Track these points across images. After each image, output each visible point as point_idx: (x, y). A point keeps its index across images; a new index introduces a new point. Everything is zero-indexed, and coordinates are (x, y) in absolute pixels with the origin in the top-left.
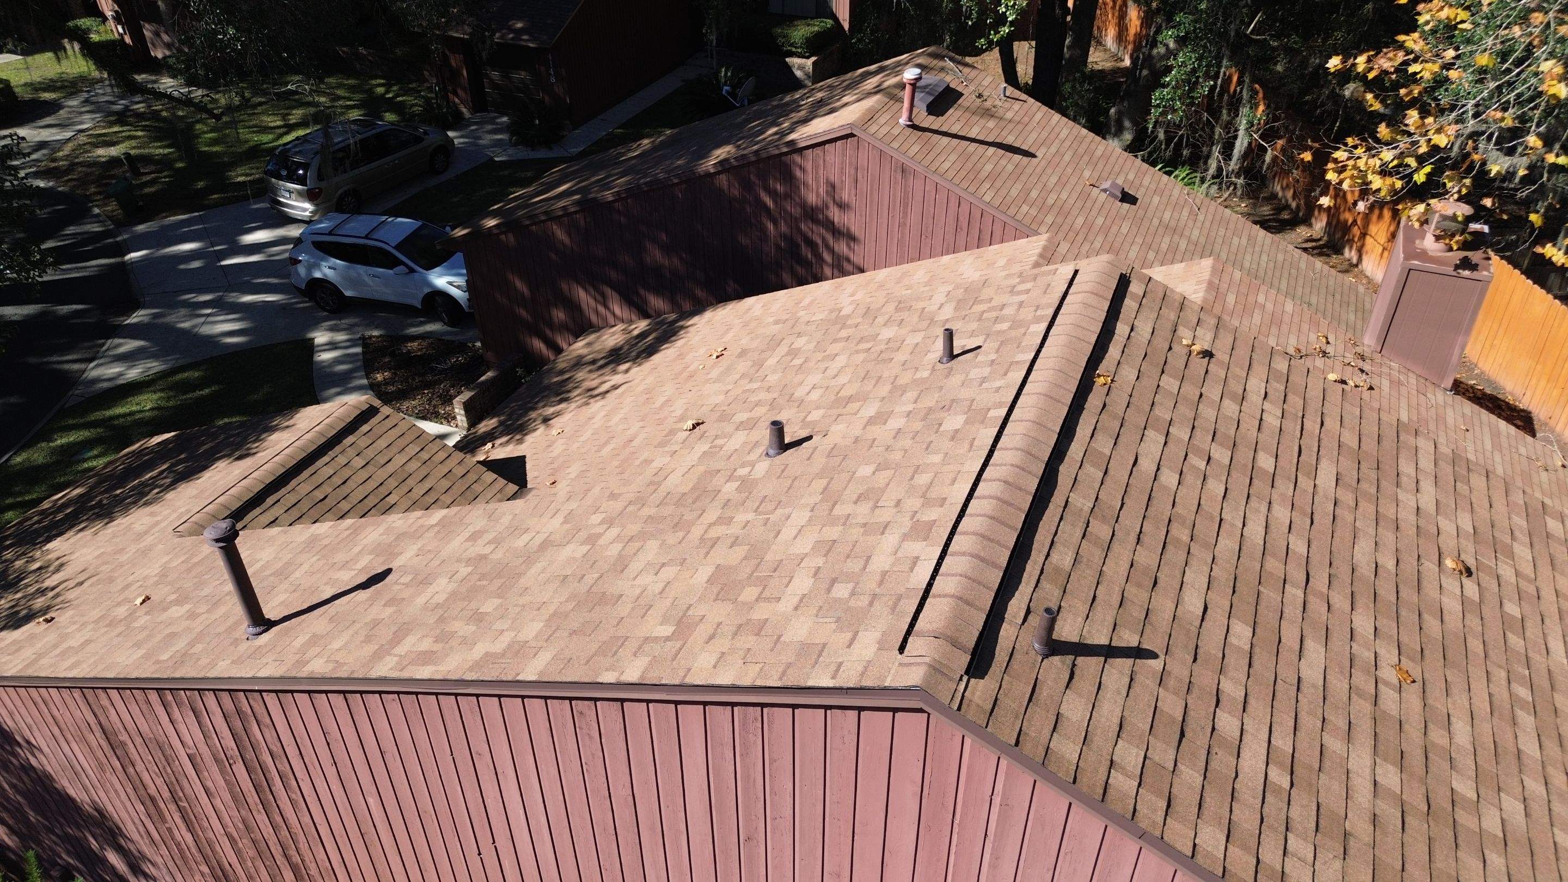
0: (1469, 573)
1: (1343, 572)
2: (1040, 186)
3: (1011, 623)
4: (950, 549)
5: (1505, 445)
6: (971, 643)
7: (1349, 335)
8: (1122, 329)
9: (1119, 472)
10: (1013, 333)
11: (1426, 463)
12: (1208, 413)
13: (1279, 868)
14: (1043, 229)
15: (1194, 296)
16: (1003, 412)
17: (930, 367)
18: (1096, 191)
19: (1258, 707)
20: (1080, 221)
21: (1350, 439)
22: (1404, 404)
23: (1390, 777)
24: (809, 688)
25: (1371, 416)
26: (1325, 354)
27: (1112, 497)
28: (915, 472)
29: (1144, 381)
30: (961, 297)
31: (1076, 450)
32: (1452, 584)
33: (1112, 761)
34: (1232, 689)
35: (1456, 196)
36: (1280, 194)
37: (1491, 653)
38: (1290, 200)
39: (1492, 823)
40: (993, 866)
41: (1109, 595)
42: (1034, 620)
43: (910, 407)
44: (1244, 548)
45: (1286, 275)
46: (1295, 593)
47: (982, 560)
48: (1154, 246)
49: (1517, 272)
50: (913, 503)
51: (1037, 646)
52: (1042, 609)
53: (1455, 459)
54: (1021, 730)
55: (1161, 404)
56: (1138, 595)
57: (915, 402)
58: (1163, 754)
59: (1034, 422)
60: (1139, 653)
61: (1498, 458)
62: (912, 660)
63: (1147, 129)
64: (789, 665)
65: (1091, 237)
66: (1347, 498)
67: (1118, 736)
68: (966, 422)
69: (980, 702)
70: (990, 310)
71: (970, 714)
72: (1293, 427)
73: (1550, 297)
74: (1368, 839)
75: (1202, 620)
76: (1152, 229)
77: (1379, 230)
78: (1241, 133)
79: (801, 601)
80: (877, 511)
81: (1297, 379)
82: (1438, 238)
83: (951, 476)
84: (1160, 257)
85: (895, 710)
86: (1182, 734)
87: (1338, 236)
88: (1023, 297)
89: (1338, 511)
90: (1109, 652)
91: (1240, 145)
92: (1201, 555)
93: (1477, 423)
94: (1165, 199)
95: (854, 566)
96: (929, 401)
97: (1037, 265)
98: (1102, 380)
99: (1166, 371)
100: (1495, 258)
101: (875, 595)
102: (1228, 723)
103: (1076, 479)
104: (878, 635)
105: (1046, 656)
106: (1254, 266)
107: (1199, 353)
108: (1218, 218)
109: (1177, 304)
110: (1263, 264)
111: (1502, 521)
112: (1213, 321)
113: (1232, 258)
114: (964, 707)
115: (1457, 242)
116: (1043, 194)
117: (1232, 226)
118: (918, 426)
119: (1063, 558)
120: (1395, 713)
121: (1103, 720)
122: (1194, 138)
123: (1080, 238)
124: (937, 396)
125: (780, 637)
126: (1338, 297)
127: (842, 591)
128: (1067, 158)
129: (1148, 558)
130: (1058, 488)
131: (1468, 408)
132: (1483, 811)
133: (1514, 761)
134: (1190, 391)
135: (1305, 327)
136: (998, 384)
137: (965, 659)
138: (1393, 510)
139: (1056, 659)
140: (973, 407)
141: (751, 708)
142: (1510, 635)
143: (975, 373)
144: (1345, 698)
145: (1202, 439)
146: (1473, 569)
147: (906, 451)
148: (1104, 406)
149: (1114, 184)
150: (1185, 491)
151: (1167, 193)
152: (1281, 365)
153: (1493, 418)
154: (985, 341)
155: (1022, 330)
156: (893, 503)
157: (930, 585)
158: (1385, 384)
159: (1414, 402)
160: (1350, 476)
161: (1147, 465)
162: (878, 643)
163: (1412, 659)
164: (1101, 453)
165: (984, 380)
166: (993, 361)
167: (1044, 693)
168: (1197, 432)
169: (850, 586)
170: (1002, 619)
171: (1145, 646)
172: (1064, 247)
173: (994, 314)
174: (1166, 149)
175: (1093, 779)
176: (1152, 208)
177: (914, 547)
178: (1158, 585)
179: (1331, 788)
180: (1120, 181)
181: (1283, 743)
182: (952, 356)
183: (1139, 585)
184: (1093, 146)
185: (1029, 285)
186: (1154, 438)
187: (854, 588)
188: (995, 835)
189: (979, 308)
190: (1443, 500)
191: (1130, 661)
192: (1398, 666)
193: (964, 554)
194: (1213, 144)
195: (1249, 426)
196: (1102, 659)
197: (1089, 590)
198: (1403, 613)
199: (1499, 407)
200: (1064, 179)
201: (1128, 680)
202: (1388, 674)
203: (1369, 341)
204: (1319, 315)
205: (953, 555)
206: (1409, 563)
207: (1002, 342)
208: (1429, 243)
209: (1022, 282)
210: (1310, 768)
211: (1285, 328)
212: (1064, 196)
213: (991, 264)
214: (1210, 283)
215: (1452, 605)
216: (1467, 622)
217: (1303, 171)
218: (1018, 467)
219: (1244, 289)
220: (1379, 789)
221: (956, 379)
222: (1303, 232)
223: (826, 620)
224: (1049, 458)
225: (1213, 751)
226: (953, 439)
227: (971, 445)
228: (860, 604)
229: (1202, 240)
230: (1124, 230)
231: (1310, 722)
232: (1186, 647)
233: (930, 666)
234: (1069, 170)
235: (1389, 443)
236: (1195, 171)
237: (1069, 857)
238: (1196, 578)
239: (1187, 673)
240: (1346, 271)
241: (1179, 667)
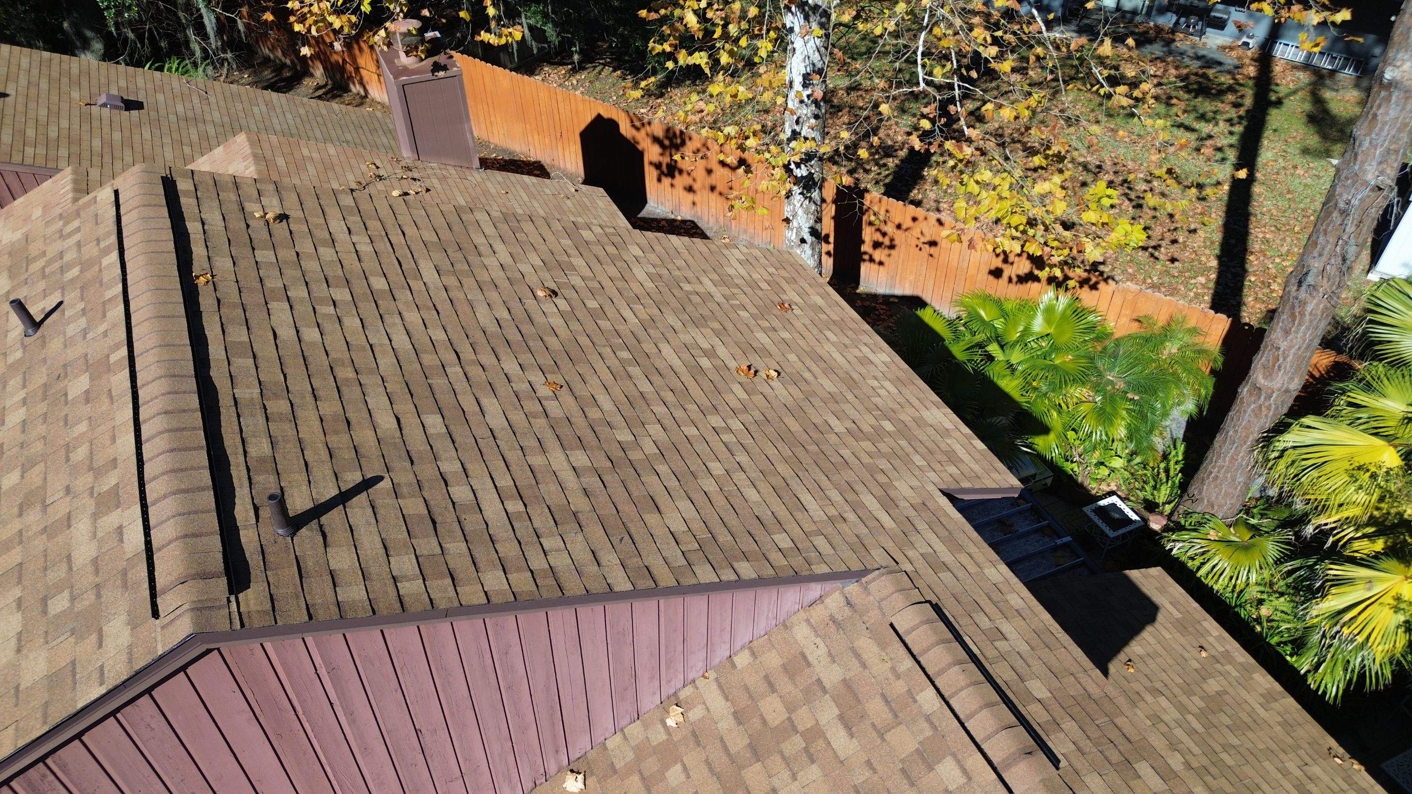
0: (555, 293)
1: (478, 336)
2: (31, 123)
3: (246, 528)
4: (149, 500)
5: (535, 193)
6: (221, 566)
7: (390, 155)
8: (193, 227)
9: (266, 351)
10: (88, 275)
11: (489, 230)
12: (311, 265)
13: (547, 566)
14: (62, 164)
15: (247, 172)
16: (124, 351)
17: (18, 345)
18: (95, 109)
19: (476, 468)
20: (97, 143)
21: (430, 237)
22: (457, 193)
23: (580, 459)
24: (83, 709)
25: (435, 212)
26: (380, 178)
27: (271, 374)
28: (68, 452)
29: (242, 264)
30: (9, 264)
31: (215, 351)
32: (549, 307)
33: (394, 577)
34: (451, 467)
35: (401, 15)
36: (272, 56)
37: (595, 340)
38: (283, 59)
39: (650, 448)
40: (352, 722)
41: (317, 454)
42: (265, 513)
43: (22, 394)
44: (400, 358)
45: (314, 124)
46: (454, 371)
47: (186, 491)
48: (184, 141)
49: (477, 60)
50: (84, 481)
51: (280, 531)
52: (266, 500)
53: (506, 218)
54: (307, 605)
55: (268, 277)
56: (340, 441)
57: (24, 386)
58: (428, 545)
59: (160, 346)
60: (367, 484)
61: (536, 205)
62: (172, 616)
63: (111, 32)
64: (46, 705)
65: (117, 154)
66: (451, 281)
67: (388, 556)
68: (92, 379)
69: (259, 608)
70: (49, 263)
71: (257, 622)
72: (383, 246)
73: (507, 71)
74: (588, 508)
75: (401, 430)
76: (174, 127)
77: (365, 61)
78: (203, 11)
79: (19, 640)
80: (50, 510)
81: (366, 206)
82: (407, 53)
83: (107, 436)
84: (196, 148)
85: (183, 668)
86: (434, 522)
87: (338, 77)
88: (77, 237)
89: (451, 294)
90: (343, 498)
91: (209, 22)
92: (371, 381)
93: (510, 185)
94: (169, 94)
95: (59, 573)
96: (39, 378)
97: (76, 200)
98: (202, 280)
99: (255, 246)
100: (456, 55)
101: (98, 586)
102: (460, 492)
103: (231, 376)
104: (123, 617)
105: (293, 535)
106: (285, 127)
107: (275, 219)
108: (228, 94)
109: (231, 185)
110: (291, 122)
111: (557, 249)
112: (272, 187)
113: (261, 126)
114: (245, 620)
115: (422, 51)
116: (41, 130)
117: (244, 98)
118: (42, 407)
119: (259, 448)
120: (562, 415)
121: (369, 552)
122: (163, 28)
123: (107, 158)
124: (44, 370)
125: (17, 688)
126: (365, 127)
127: (59, 604)
128: (44, 85)
129: (330, 407)
130: (220, 392)
131: (499, 176)
132: (641, 443)
133: (642, 402)
134: (286, 254)
135: (353, 161)
136: (101, 329)
137: (223, 582)
138: (487, 275)
139: (304, 531)
140: (91, 362)
141: (31, 770)
142: (599, 322)
143: (72, 330)
144: (527, 425)
145: (320, 290)
146: (556, 290)
147: (44, 438)
148: (219, 301)
149: (109, 96)
150: (329, 338)
151: (167, 88)
152: (347, 201)
153: (518, 176)
154: (63, 295)
155: (96, 268)
156: (61, 494)
157: (148, 543)
158: (435, 182)
159: (462, 187)
160: (445, 265)
161: (286, 333)
162: (129, 624)
163: (553, 373)
164: (240, 343)
165: (85, 332)
166: (83, 310)
167: (309, 564)
168: (312, 286)
169: (66, 594)
170: (237, 530)
171: (369, 476)
172: (94, 173)
173: (57, 265)
174: (143, 47)
175: (387, 601)
176: (161, 106)
177: (111, 520)
178: (352, 423)
179: (549, 489)
180: (114, 91)
181: (505, 482)
182: (34, 324)
183: (336, 432)
184: (65, 66)
185: (76, 224)
186: (280, 308)
187: (71, 593)
188: (339, 698)
189: (36, 266)
190: (513, 251)
191: (364, 495)
192: (547, 383)
193: (165, 497)
194: (185, 29)
195: (350, 261)
196: (341, 507)
197: (298, 460)
198: (531, 344)
199: (519, 167)
200: (55, 108)
201: (370, 510)
202: (544, 391)
203: (407, 154)
204: (360, 148)
205: (154, 503)
206: (515, 305)
207: (82, 288)
208: (405, 60)
209: (66, 223)
210: (531, 486)
211: (338, 169)
212: (64, 124)
213: (27, 219)
214: (255, 156)
215: (557, 322)
216: (571, 328)
217: (278, 30)
218: (169, 393)
219: (287, 150)
220: (578, 471)
221: (55, 345)
222: (309, 83)
223: (59, 640)
224: (195, 370)
225: (462, 519)
226: (87, 401)
227: (111, 397)
228: (86, 603)
229: (226, 119)
230: (147, 135)
231: (513, 456)
232: (400, 457)
233: (192, 610)
234: (55, 98)
235: (457, 227)
236: (183, 59)
237: (405, 671)
238: (378, 401)
239: (412, 476)
240: (361, 104)
241: (404, 476)
